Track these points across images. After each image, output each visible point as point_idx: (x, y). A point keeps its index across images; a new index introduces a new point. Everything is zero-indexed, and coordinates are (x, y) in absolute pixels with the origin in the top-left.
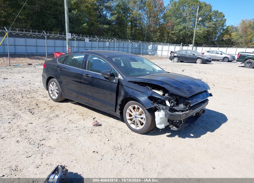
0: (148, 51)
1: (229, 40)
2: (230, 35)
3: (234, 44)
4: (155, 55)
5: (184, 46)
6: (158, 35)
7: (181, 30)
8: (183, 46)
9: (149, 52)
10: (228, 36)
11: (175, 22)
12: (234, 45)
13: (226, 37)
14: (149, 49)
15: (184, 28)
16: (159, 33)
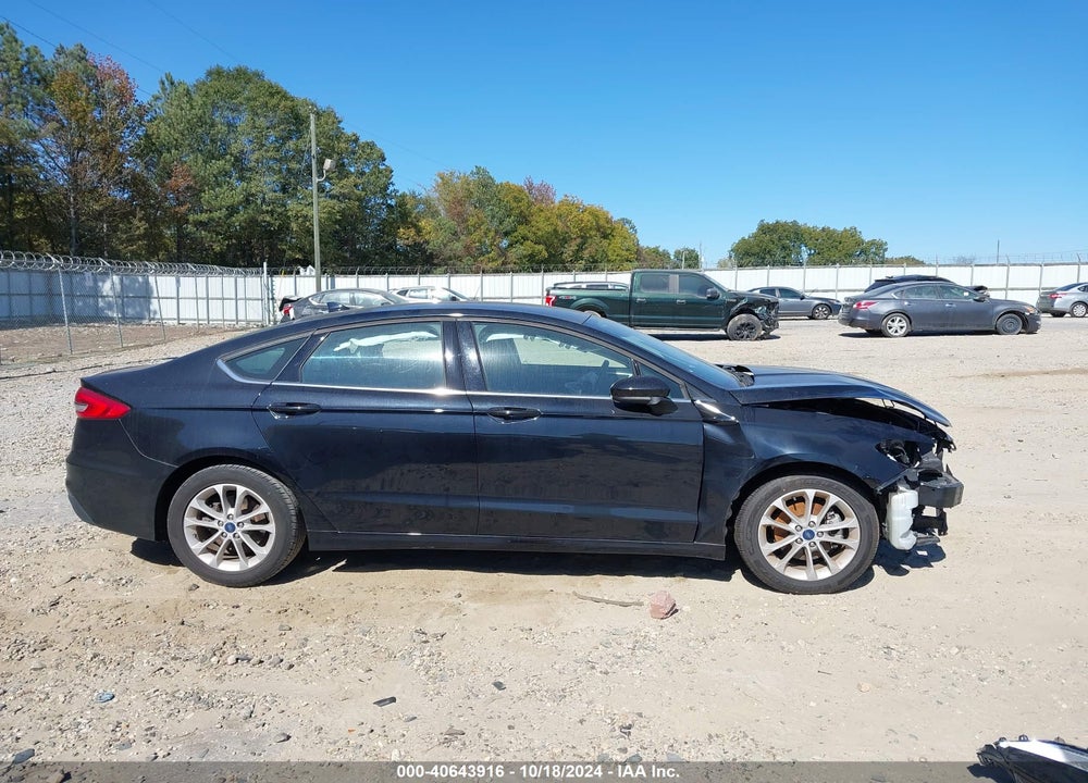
0: (101, 304)
1: (417, 247)
2: (419, 231)
3: (436, 261)
4: (143, 318)
5: (276, 273)
6: (142, 231)
7: (232, 210)
8: (272, 273)
9: (110, 306)
10: (412, 232)
11: (202, 173)
12: (436, 265)
13: (404, 237)
14: (103, 297)
15: (248, 200)
16: (143, 222)
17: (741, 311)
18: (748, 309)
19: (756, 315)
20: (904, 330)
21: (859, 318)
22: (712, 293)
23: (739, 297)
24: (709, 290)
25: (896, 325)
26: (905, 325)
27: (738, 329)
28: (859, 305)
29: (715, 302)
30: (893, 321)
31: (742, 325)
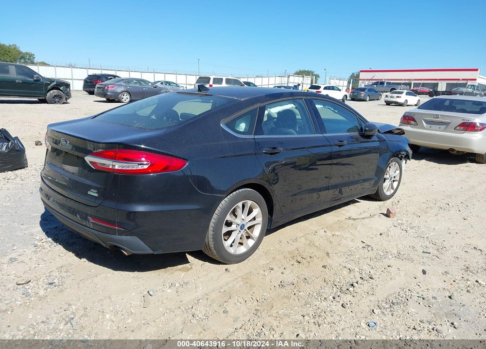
17: (53, 88)
18: (56, 87)
19: (61, 90)
20: (128, 99)
21: (109, 94)
22: (37, 77)
23: (51, 81)
24: (35, 76)
25: (125, 97)
26: (128, 97)
27: (54, 98)
28: (108, 87)
29: (39, 82)
30: (123, 95)
31: (55, 96)
